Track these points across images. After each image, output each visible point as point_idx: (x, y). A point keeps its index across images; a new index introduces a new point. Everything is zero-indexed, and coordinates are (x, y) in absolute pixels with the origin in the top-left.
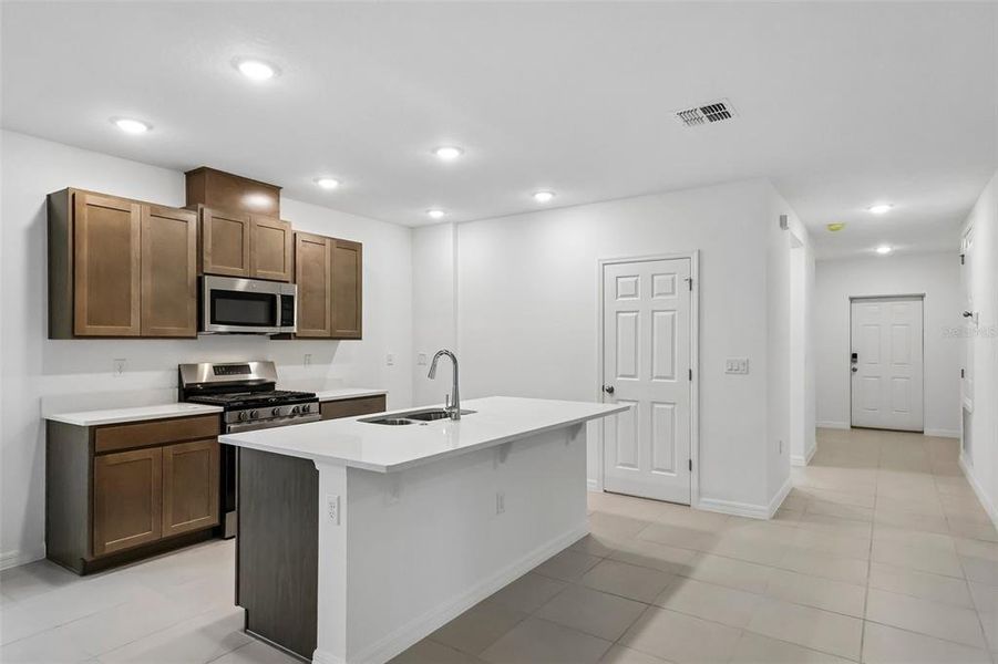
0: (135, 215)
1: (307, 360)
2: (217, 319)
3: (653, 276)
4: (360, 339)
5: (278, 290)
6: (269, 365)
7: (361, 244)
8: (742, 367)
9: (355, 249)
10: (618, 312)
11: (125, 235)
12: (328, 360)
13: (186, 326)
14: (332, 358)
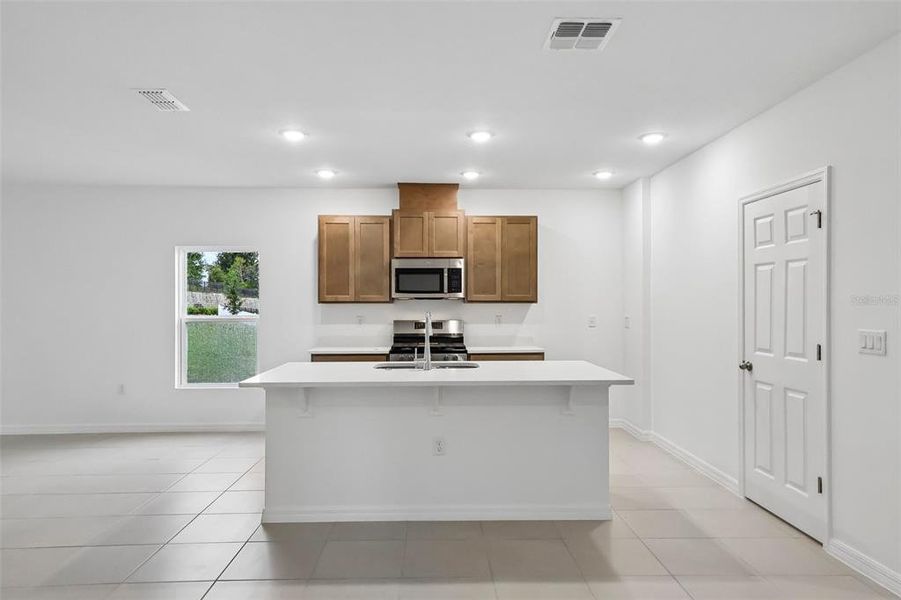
0: (351, 226)
1: (499, 320)
2: (400, 289)
3: (786, 212)
4: (536, 302)
5: (444, 265)
6: (461, 323)
7: (536, 217)
8: (877, 346)
9: (529, 223)
10: (757, 265)
11: (346, 238)
12: (521, 321)
13: (381, 294)
14: (524, 317)
